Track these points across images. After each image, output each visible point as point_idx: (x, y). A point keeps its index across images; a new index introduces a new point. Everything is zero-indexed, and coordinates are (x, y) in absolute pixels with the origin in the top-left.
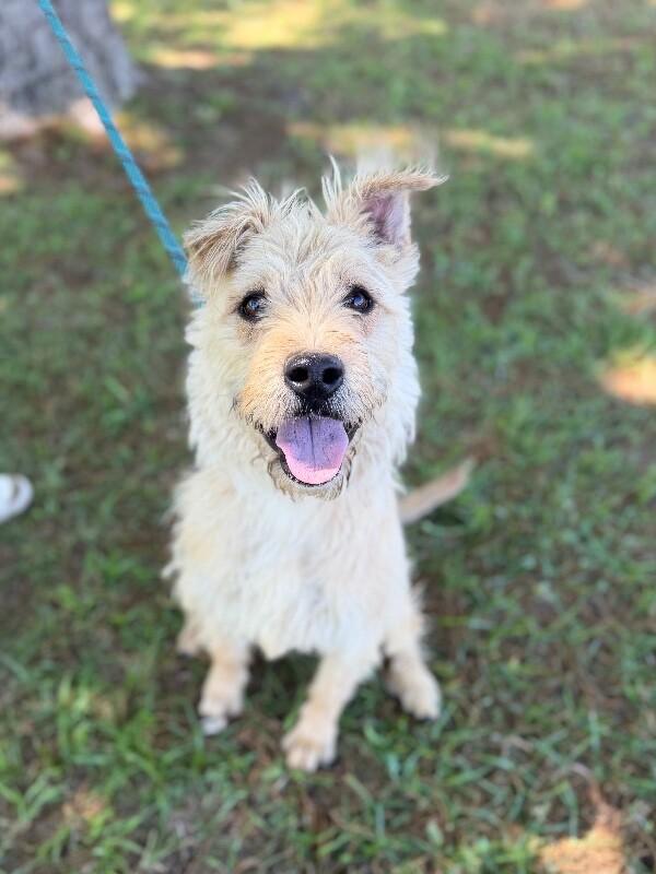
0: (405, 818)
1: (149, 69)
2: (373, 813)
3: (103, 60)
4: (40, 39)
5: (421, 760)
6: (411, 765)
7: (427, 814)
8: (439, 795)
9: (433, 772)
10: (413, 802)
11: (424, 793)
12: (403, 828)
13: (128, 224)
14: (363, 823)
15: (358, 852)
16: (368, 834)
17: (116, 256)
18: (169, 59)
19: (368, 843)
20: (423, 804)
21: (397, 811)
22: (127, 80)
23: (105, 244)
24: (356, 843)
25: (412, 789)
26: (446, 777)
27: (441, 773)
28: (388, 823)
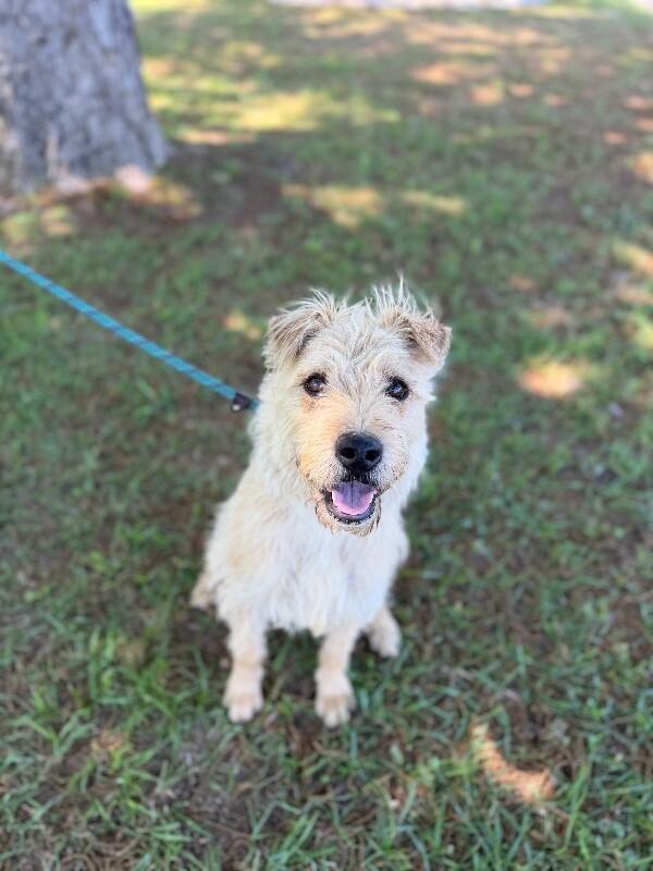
0: (373, 741)
1: (179, 145)
2: (349, 738)
3: (142, 138)
4: (94, 123)
5: (386, 691)
6: (378, 696)
7: (391, 737)
8: (401, 722)
9: (396, 701)
10: (379, 727)
11: (388, 720)
12: (372, 750)
13: (158, 261)
14: (339, 747)
15: (336, 773)
16: (344, 757)
17: (149, 286)
18: (193, 136)
19: (344, 764)
20: (388, 729)
21: (367, 735)
22: (160, 152)
23: (140, 276)
24: (334, 765)
25: (380, 716)
26: (406, 705)
27: (402, 702)
28: (360, 746)
